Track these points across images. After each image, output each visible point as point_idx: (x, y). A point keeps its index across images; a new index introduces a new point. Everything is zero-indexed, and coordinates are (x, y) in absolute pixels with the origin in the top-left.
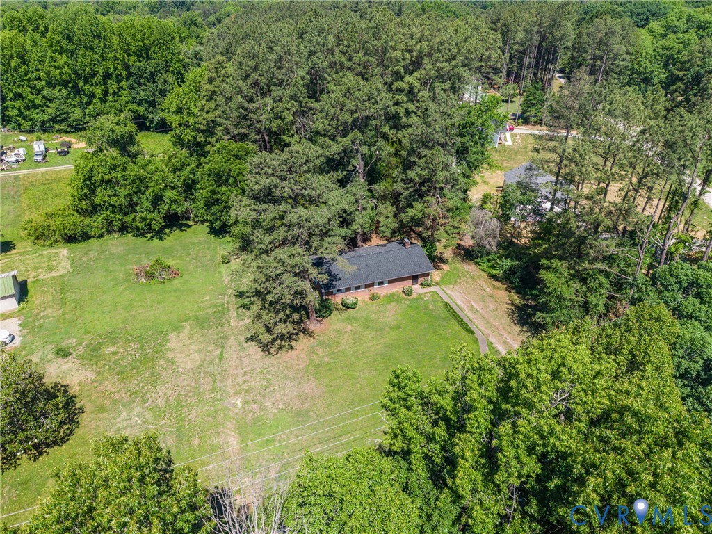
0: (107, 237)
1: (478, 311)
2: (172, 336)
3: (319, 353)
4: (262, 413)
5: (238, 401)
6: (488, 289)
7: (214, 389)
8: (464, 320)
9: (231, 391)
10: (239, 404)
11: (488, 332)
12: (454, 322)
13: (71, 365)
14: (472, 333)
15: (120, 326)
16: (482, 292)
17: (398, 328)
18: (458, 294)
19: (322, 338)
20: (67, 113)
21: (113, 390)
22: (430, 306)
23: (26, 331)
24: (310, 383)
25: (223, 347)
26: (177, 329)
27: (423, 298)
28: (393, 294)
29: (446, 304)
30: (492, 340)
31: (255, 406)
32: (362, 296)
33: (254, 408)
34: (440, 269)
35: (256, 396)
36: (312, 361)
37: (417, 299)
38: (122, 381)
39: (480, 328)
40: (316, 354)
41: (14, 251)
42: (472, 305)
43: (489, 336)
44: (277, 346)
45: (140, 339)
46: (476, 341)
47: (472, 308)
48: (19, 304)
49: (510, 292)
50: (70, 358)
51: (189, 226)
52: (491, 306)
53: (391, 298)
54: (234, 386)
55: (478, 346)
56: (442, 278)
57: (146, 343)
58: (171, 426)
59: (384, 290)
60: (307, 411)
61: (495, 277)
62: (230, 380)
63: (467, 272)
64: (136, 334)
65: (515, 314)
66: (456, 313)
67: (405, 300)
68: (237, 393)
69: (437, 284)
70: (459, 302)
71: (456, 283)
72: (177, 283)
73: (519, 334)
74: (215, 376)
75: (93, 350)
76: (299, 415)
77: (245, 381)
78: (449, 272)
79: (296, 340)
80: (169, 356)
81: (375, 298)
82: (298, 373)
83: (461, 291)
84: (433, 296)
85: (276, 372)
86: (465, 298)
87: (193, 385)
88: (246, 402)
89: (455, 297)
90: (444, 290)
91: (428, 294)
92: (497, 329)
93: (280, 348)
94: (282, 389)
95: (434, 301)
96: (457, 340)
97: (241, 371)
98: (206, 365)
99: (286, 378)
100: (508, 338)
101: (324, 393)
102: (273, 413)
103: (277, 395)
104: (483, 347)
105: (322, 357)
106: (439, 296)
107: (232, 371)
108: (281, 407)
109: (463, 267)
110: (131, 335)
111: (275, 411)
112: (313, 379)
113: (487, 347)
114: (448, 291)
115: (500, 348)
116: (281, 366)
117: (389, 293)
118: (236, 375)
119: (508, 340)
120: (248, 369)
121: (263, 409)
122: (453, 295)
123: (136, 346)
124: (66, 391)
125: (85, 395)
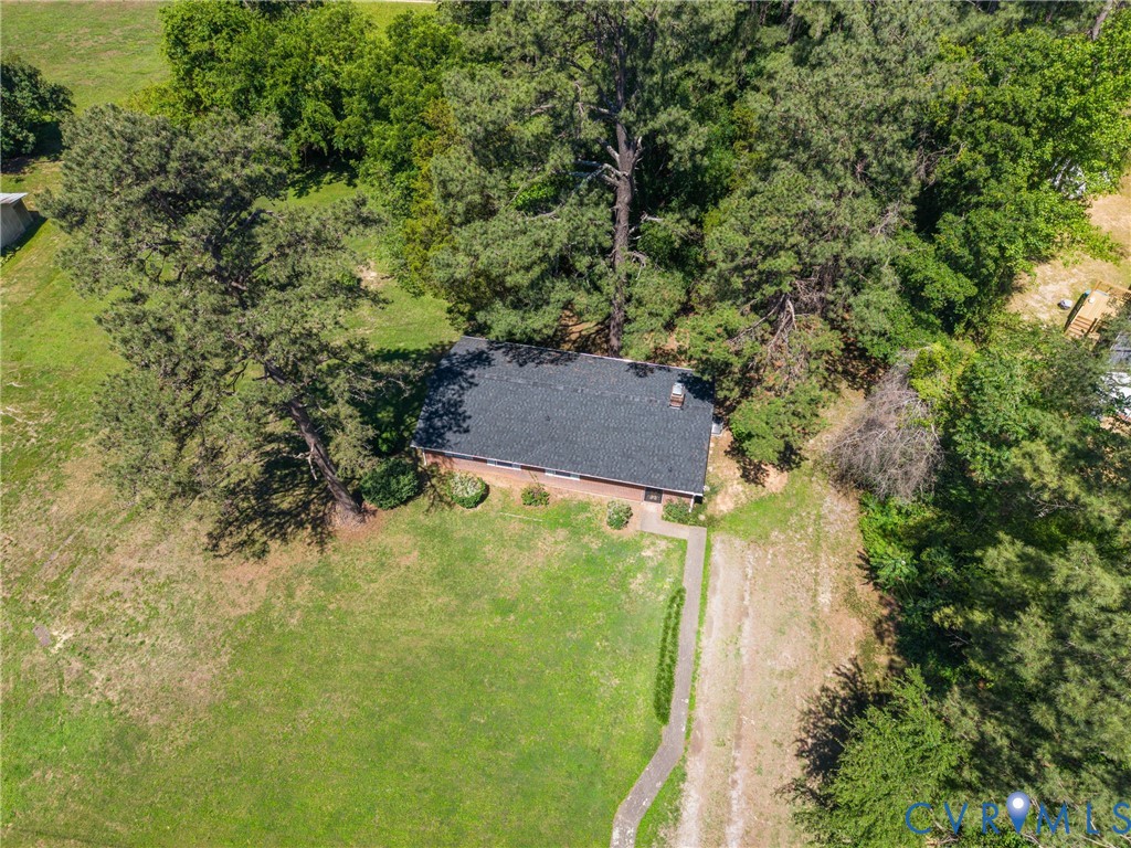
1: (738, 655)
3: (298, 593)
4: (71, 692)
5: (62, 635)
6: (825, 598)
7: (56, 584)
8: (676, 670)
9: (76, 604)
10: (58, 645)
11: (707, 735)
12: (649, 657)
14: (664, 717)
15: (68, 365)
16: (803, 597)
17: (505, 608)
18: (737, 576)
19: (336, 558)
22: (637, 583)
24: (211, 665)
27: (640, 549)
28: (584, 507)
29: (678, 596)
30: (696, 768)
31: (77, 665)
32: (506, 481)
33: (70, 671)
34: (756, 481)
35: (100, 640)
36: (267, 607)
37: (625, 545)
39: (701, 713)
40: (291, 596)
42: (740, 629)
43: (697, 749)
44: (243, 537)
45: (66, 407)
46: (649, 749)
47: (733, 640)
49: (880, 636)
52: (787, 656)
53: (569, 513)
54: (90, 596)
55: (641, 768)
56: (740, 509)
57: (67, 420)
59: (563, 487)
60: (141, 737)
61: (872, 571)
62: (97, 577)
63: (819, 517)
64: (72, 392)
65: (830, 715)
66: (674, 636)
67: (599, 534)
68: (80, 616)
69: (710, 523)
70: (715, 603)
71: (762, 540)
73: (781, 791)
74: (86, 553)
76: (120, 738)
77: (118, 594)
78: (773, 497)
79: (284, 539)
80: (68, 467)
81: (535, 497)
82: (214, 627)
83: (750, 572)
84: (668, 553)
85: (183, 601)
86: (743, 599)
87: (38, 555)
88: (71, 647)
89: (719, 584)
90: (709, 548)
91: (663, 545)
92: (739, 737)
93: (243, 544)
94: (154, 651)
95: (659, 572)
96: (608, 719)
97: (134, 564)
98: (95, 519)
99: (185, 627)
100: (741, 785)
101: (210, 708)
102: (88, 705)
103: (131, 662)
104: (651, 780)
105: (291, 610)
106: (682, 559)
107: (119, 557)
108: (113, 696)
109: (822, 498)
110: (63, 390)
111: (95, 701)
112: (225, 659)
113: (659, 785)
114: (718, 556)
115: (692, 803)
116: (205, 590)
117: (580, 497)
118: (116, 571)
119: (734, 794)
120: (147, 565)
121: (81, 682)
122: (722, 573)
123: (48, 418)
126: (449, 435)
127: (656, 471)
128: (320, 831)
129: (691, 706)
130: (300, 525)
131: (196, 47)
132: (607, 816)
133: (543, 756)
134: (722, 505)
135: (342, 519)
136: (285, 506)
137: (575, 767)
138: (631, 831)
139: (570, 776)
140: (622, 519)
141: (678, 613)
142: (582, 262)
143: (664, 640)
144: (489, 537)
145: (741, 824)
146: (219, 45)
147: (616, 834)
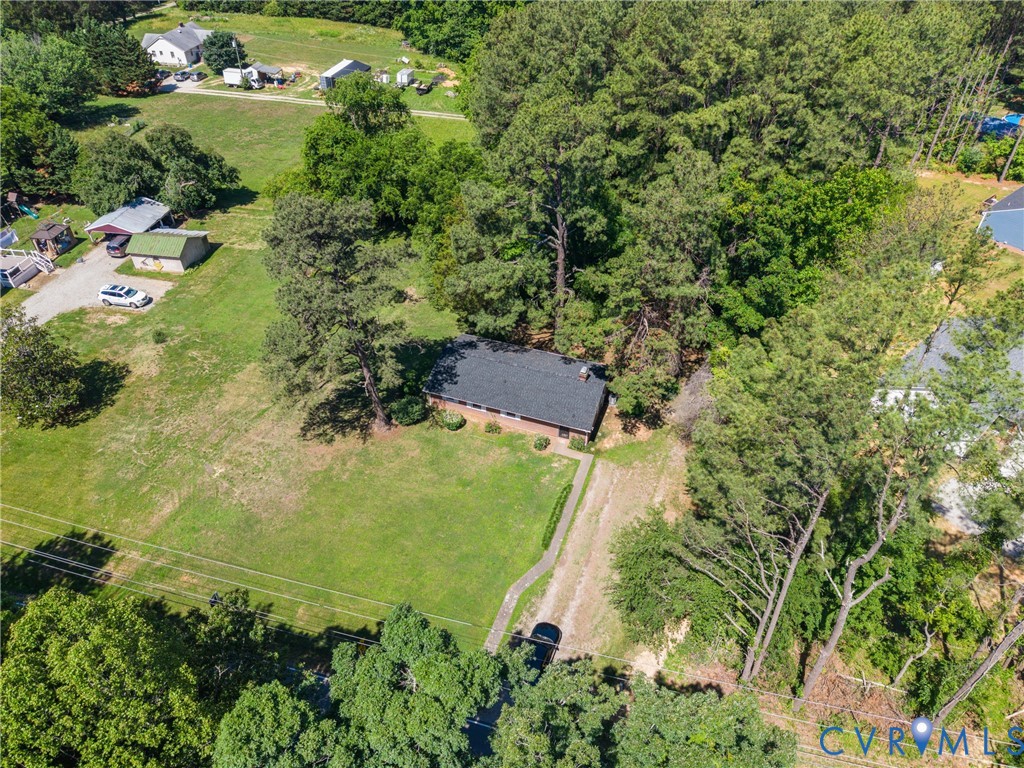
1: (597, 521)
2: (252, 366)
3: (349, 463)
4: (222, 497)
5: (220, 469)
6: (658, 499)
7: (217, 445)
8: (559, 524)
9: (227, 456)
10: (217, 474)
11: (570, 558)
13: (153, 353)
14: (546, 545)
15: (228, 332)
16: (645, 497)
17: (466, 484)
18: (606, 482)
19: (372, 448)
20: (463, 36)
21: (152, 397)
22: (545, 479)
23: (164, 300)
24: (297, 492)
25: (276, 404)
27: (551, 462)
28: (521, 437)
29: (568, 488)
30: (559, 573)
31: (226, 485)
32: (477, 418)
33: (222, 487)
34: (631, 433)
35: (239, 474)
36: (331, 468)
37: (543, 459)
38: (167, 391)
39: (569, 547)
40: (344, 464)
41: (249, 206)
42: (601, 509)
43: (563, 564)
44: (321, 431)
45: (226, 355)
46: (535, 561)
47: (596, 514)
48: (186, 269)
50: (159, 346)
53: (512, 440)
54: (235, 453)
55: (528, 568)
56: (617, 448)
57: (226, 362)
58: (146, 461)
59: (511, 424)
60: (258, 522)
62: (239, 444)
63: (667, 457)
64: (230, 347)
66: (562, 508)
67: (527, 451)
68: (228, 462)
69: (597, 453)
70: (590, 495)
71: (627, 465)
73: (606, 589)
74: (233, 431)
75: (184, 347)
76: (247, 521)
77: (250, 453)
78: (640, 443)
79: (344, 435)
80: (226, 387)
81: (493, 429)
82: (300, 475)
83: (615, 481)
84: (567, 466)
85: (284, 460)
86: (607, 494)
87: (208, 430)
88: (223, 476)
89: (595, 485)
90: (593, 466)
91: (565, 461)
92: (587, 562)
93: (320, 435)
94: (267, 483)
95: (560, 475)
96: (514, 543)
97: (259, 440)
98: (239, 415)
99: (284, 473)
100: (583, 584)
101: (295, 512)
102: (230, 503)
103: (254, 486)
104: (533, 574)
105: (344, 472)
106: (575, 470)
107: (251, 435)
108: (244, 501)
109: (672, 447)
110: (225, 346)
111: (234, 502)
112: (305, 491)
113: (536, 578)
114: (597, 471)
115: (553, 589)
116: (297, 456)
117: (520, 432)
118: (250, 442)
119: (579, 587)
120: (266, 441)
121: (228, 493)
122: (598, 479)
123: (215, 360)
124: (123, 377)
125: (131, 389)
126: (445, 385)
127: (565, 416)
128: (348, 575)
129: (564, 543)
130: (354, 428)
131: (323, 151)
132: (504, 588)
133: (474, 557)
134: (606, 444)
135: (378, 427)
136: (346, 418)
137: (491, 563)
138: (516, 597)
139: (487, 568)
140: (544, 444)
141: (566, 497)
142: (531, 290)
143: (555, 509)
144: (462, 446)
145: (579, 601)
146: (337, 151)
147: (507, 597)
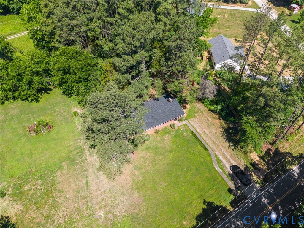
0: (6, 103)
1: (208, 135)
2: (58, 173)
3: (136, 174)
4: (115, 220)
5: (101, 213)
6: (210, 120)
7: (88, 207)
8: (203, 143)
9: (97, 207)
10: (103, 216)
11: (214, 148)
12: (197, 143)
13: (7, 202)
14: (207, 150)
15: (29, 170)
16: (207, 121)
17: (171, 152)
18: (197, 124)
19: (136, 164)
21: (35, 216)
22: (185, 134)
24: (135, 195)
25: (87, 177)
26: (60, 168)
27: (180, 129)
28: (166, 128)
29: (192, 132)
30: (217, 153)
31: (110, 215)
32: (150, 132)
33: (110, 217)
34: (186, 108)
35: (109, 208)
36: (134, 180)
37: (178, 130)
38: (38, 209)
39: (211, 146)
40: (135, 175)
42: (204, 131)
43: (215, 151)
45: (41, 178)
46: (210, 155)
47: (205, 133)
49: (220, 120)
50: (6, 197)
51: (51, 90)
52: (214, 131)
53: (165, 131)
54: (98, 204)
55: (211, 158)
56: (188, 114)
57: (45, 180)
59: (160, 127)
60: (137, 215)
61: (212, 111)
62: (95, 200)
63: (199, 108)
64: (38, 174)
65: (224, 134)
66: (198, 138)
67: (173, 131)
68: (100, 208)
69: (186, 119)
70: (198, 130)
71: (195, 117)
72: (53, 133)
73: (229, 148)
74: (86, 198)
75: (18, 189)
76: (133, 217)
77: (103, 199)
78: (190, 109)
79: (123, 168)
80: (60, 187)
81: (156, 132)
82: (128, 190)
83: (198, 122)
84: (185, 127)
85: (117, 191)
86: (201, 127)
87: (76, 206)
88: (106, 214)
89: (196, 127)
90: (189, 123)
91: (183, 126)
92: (218, 146)
94: (123, 202)
95: (186, 131)
96: (201, 156)
97: (99, 192)
98: (80, 192)
99: (123, 194)
100: (224, 151)
101: (143, 201)
102: (120, 218)
103: (120, 206)
104: (214, 159)
105: (138, 177)
106: (188, 127)
107: (94, 193)
108: (124, 214)
109: (196, 105)
110: (36, 175)
111: (121, 217)
112: (136, 193)
113: (215, 159)
114: (192, 123)
115: (221, 158)
116: (119, 186)
117: (164, 127)
118: (97, 196)
119: (224, 153)
120: (102, 190)
121: (115, 217)
122: (194, 125)
123: (40, 183)
124: (9, 221)
125: (20, 222)
127: (176, 115)
128: (181, 201)
129: (209, 146)
132: (213, 168)
133: (198, 167)
137: (203, 165)
138: (218, 167)
139: (204, 167)
141: (195, 135)
143: (197, 140)
144: (157, 143)
145: (229, 156)
147: (217, 169)
